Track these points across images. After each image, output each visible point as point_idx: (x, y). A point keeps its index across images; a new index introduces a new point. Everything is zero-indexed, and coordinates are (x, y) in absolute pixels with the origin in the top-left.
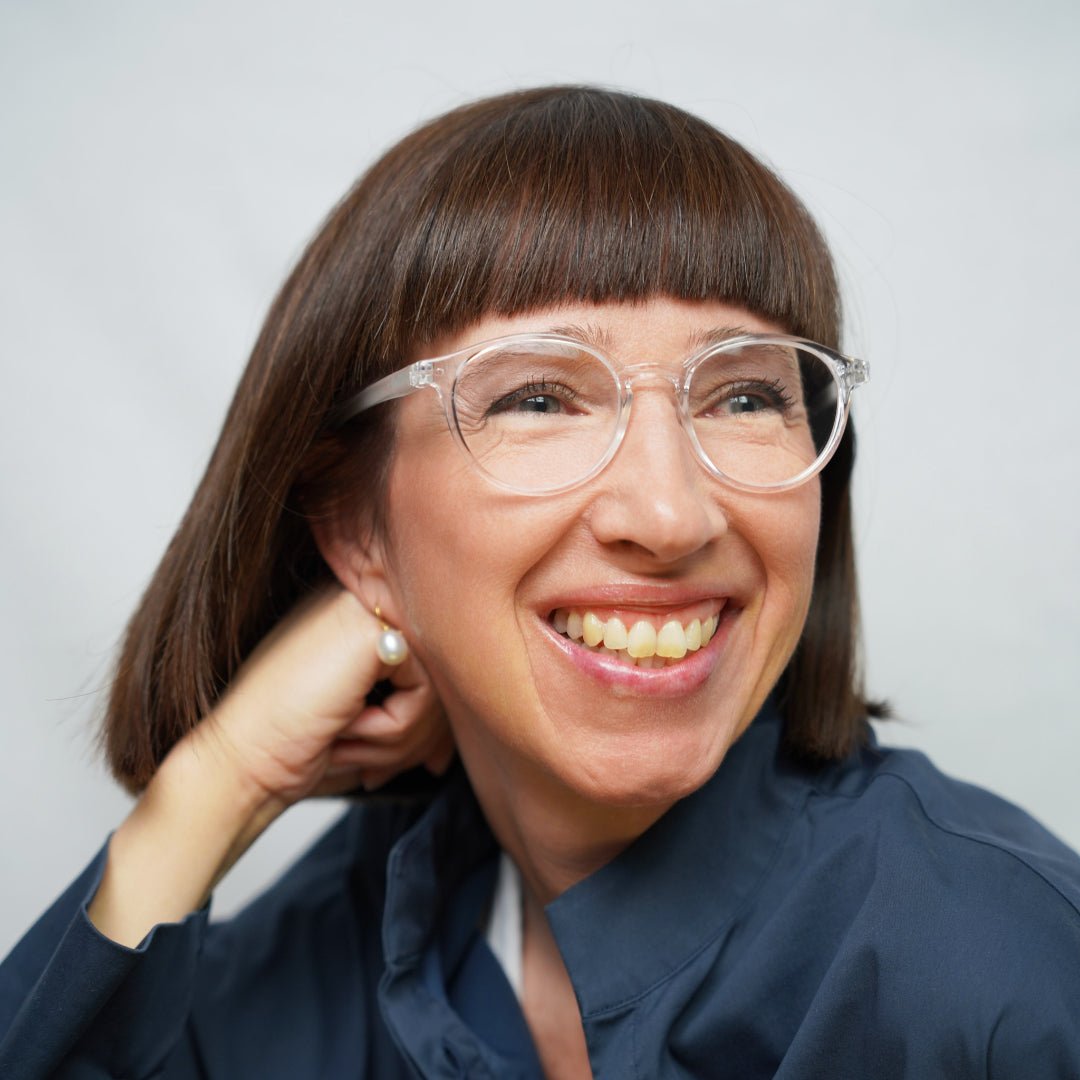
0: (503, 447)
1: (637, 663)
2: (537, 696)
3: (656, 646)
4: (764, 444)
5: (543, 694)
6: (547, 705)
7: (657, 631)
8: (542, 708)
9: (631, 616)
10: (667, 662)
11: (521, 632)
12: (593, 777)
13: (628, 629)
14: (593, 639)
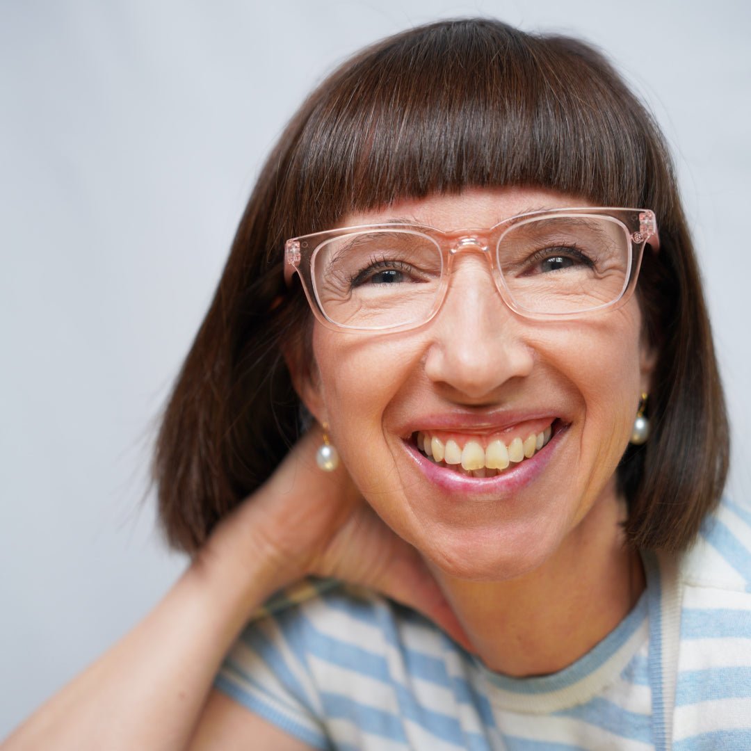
0: (362, 311)
1: (472, 474)
2: (406, 499)
3: (485, 460)
4: (568, 294)
5: (410, 497)
6: (414, 507)
7: (485, 450)
8: (410, 508)
9: (462, 439)
10: (496, 473)
11: (391, 451)
12: (450, 561)
13: (462, 449)
14: (439, 456)
